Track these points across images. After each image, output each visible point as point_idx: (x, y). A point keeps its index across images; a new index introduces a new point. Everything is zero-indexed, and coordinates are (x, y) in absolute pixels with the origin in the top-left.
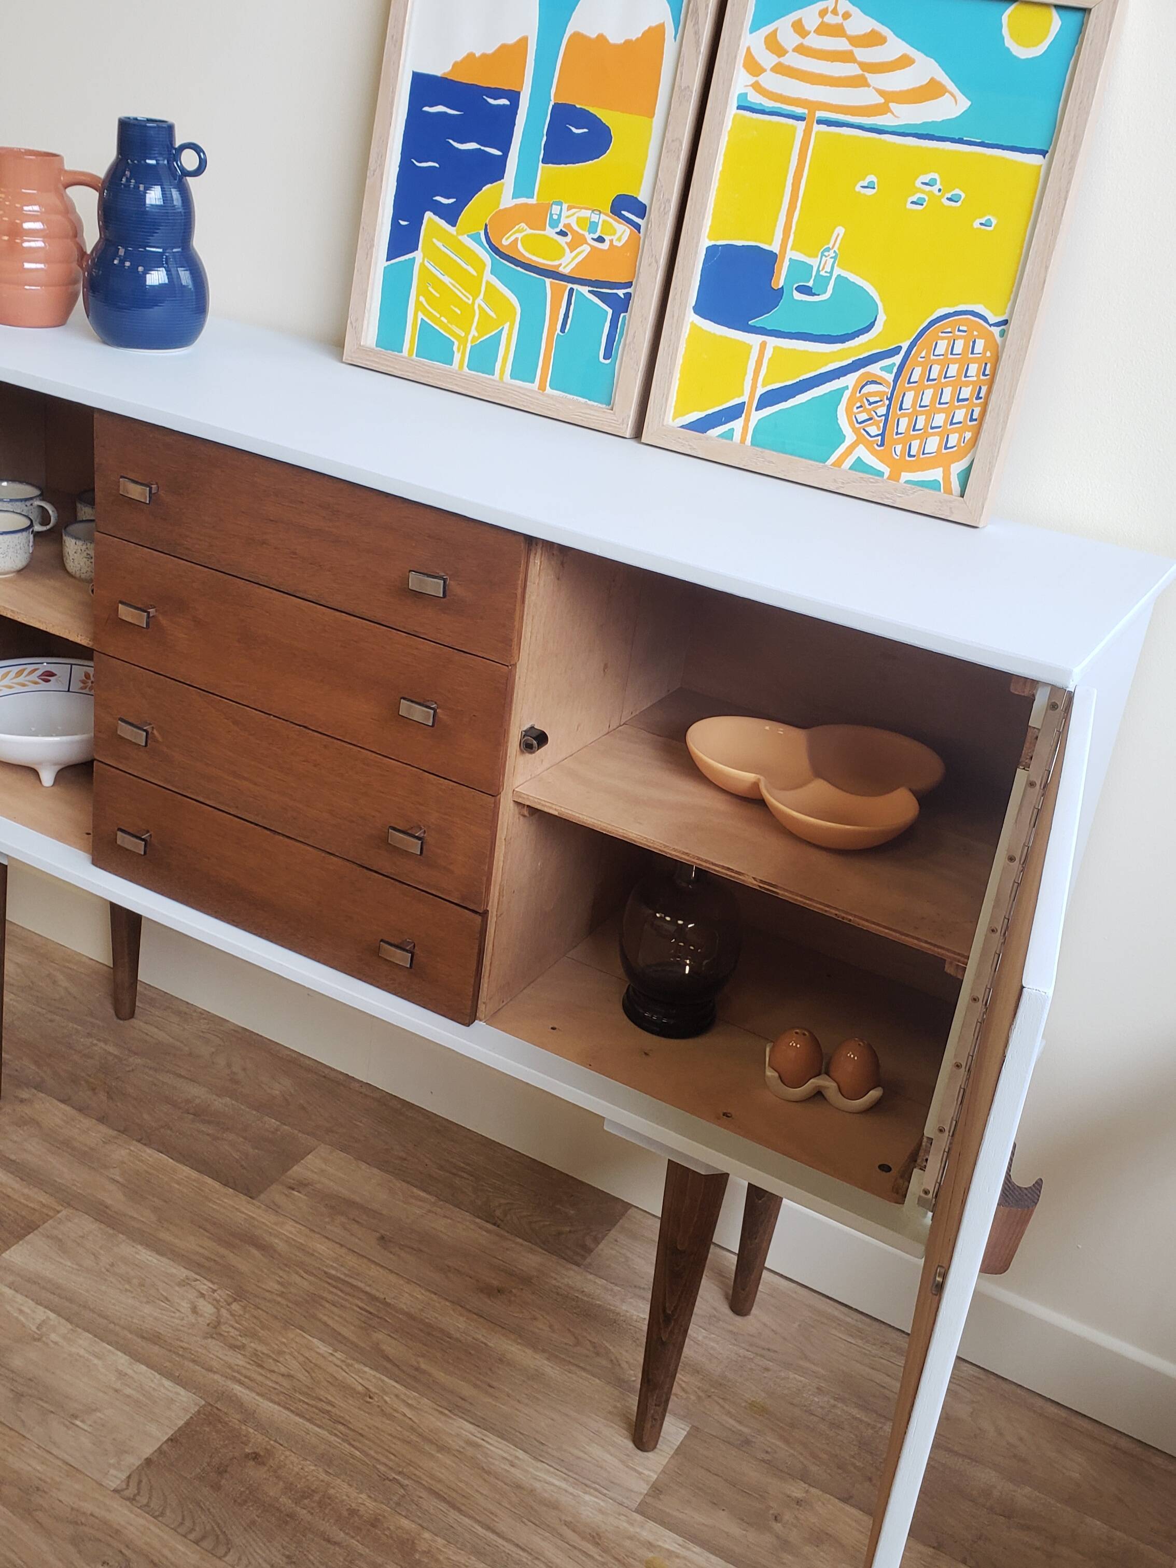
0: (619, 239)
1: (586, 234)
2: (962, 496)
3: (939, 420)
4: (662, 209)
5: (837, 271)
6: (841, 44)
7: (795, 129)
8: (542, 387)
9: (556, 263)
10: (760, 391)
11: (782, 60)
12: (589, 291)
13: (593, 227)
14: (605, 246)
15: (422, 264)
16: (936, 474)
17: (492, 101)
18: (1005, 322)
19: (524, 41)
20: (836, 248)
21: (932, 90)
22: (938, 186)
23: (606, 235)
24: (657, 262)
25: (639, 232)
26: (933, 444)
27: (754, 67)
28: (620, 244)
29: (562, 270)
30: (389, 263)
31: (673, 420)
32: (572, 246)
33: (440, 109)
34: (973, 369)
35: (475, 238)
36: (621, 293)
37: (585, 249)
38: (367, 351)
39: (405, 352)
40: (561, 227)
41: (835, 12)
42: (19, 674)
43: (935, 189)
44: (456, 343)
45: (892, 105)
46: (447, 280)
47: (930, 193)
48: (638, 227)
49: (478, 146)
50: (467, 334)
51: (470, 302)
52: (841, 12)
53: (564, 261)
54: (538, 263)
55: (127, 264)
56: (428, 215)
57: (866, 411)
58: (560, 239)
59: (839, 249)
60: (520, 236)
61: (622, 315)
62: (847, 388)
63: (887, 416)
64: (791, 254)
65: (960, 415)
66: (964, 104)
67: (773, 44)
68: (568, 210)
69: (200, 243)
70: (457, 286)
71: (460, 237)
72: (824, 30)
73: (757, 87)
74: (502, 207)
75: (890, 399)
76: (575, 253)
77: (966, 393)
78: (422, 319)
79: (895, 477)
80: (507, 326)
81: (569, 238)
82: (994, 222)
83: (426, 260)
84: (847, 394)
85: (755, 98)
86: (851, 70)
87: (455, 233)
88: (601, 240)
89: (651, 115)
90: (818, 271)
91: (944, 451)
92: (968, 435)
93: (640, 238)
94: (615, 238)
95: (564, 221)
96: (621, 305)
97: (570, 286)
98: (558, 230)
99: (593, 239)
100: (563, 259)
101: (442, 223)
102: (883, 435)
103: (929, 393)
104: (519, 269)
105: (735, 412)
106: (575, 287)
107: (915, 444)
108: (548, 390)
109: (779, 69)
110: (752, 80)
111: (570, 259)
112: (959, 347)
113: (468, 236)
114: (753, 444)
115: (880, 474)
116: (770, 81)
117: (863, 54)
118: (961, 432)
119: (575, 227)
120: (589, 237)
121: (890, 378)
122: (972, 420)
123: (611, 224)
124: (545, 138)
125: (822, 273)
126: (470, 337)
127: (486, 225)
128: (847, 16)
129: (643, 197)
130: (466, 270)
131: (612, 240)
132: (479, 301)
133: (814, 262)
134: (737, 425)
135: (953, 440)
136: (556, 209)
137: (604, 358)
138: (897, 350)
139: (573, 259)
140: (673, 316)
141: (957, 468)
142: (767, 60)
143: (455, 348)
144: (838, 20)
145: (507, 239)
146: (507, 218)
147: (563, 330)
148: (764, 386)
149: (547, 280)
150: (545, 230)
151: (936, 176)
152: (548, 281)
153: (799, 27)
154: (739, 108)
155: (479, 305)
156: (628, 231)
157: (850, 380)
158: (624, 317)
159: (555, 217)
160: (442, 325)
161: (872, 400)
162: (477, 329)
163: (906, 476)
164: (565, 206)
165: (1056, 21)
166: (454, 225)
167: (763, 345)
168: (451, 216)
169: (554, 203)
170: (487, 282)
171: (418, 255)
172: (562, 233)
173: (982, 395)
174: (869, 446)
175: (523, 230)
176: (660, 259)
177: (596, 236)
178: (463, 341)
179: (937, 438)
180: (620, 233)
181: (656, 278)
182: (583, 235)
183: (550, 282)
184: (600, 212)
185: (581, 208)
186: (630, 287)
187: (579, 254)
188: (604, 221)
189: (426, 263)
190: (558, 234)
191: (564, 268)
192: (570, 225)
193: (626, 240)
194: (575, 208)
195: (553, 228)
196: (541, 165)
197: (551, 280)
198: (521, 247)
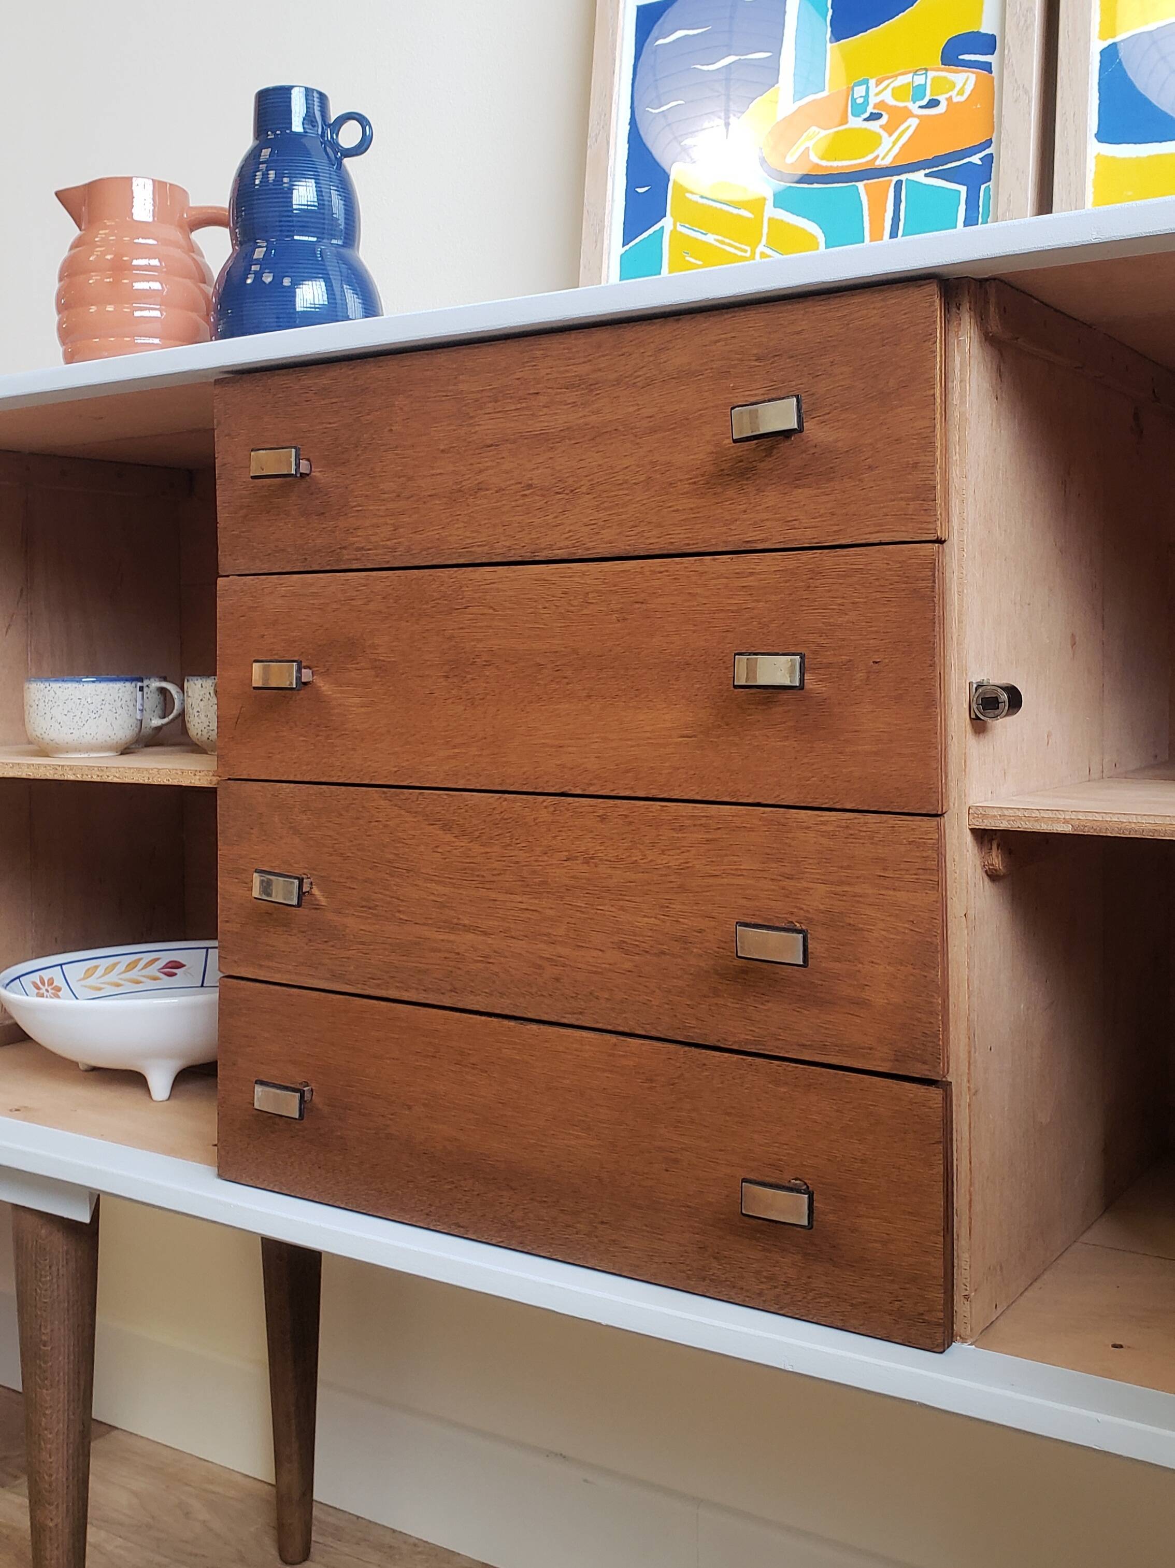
0: (961, 92)
1: (910, 105)
4: (1022, 23)
9: (873, 156)
12: (926, 175)
13: (918, 92)
14: (941, 109)
15: (674, 232)
23: (937, 95)
24: (1027, 92)
25: (991, 72)
28: (962, 99)
29: (879, 163)
30: (628, 247)
32: (890, 129)
33: (680, 34)
36: (976, 159)
37: (913, 123)
40: (870, 109)
42: (131, 967)
46: (711, 238)
48: (987, 67)
49: (737, 58)
51: (747, 255)
53: (881, 151)
54: (842, 167)
58: (874, 125)
60: (810, 143)
61: (983, 187)
68: (877, 85)
74: (780, 118)
76: (897, 134)
81: (884, 120)
83: (679, 224)
88: (933, 103)
93: (993, 78)
94: (955, 93)
95: (873, 100)
96: (979, 176)
97: (895, 179)
98: (867, 115)
99: (921, 107)
100: (880, 148)
104: (815, 186)
106: (903, 177)
111: (891, 145)
119: (891, 102)
120: (914, 107)
123: (945, 78)
124: (830, 12)
127: (759, 148)
129: (987, 27)
130: (738, 215)
131: (951, 97)
132: (761, 248)
136: (860, 91)
139: (894, 143)
140: (1067, 151)
145: (791, 155)
146: (793, 128)
147: (893, 240)
149: (857, 184)
150: (847, 122)
152: (860, 185)
155: (761, 252)
156: (973, 78)
158: (987, 187)
159: (861, 101)
164: (872, 82)
169: (859, 84)
170: (770, 221)
171: (666, 223)
172: (874, 117)
175: (816, 135)
176: (1031, 88)
177: (924, 102)
180: (961, 85)
181: (1030, 114)
182: (906, 107)
183: (865, 185)
184: (926, 70)
185: (896, 76)
186: (990, 146)
187: (903, 132)
188: (933, 79)
189: (679, 228)
190: (866, 120)
191: (883, 159)
192: (882, 102)
193: (972, 91)
194: (888, 78)
195: (859, 116)
196: (829, 45)
197: (866, 182)
198: (813, 158)
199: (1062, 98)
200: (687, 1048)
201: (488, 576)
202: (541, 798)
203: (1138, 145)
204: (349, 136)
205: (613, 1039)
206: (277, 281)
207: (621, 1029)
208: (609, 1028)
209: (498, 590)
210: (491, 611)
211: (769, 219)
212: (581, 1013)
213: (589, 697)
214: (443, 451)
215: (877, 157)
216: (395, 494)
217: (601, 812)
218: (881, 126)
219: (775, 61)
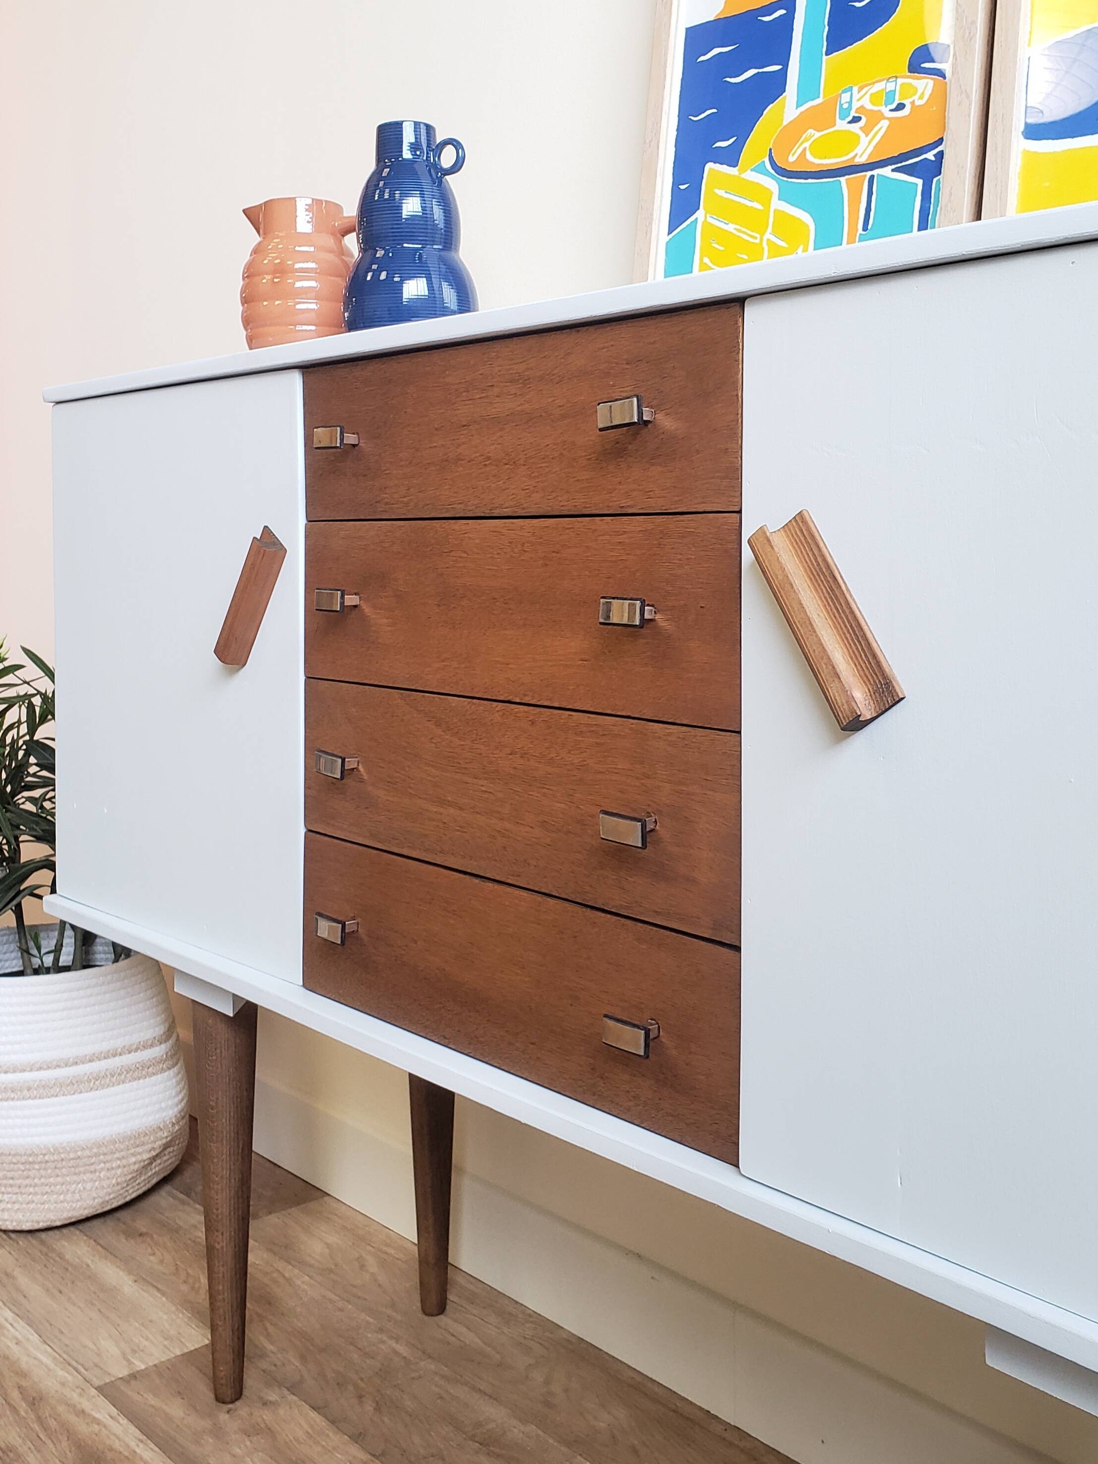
0: (921, 97)
1: (882, 108)
9: (851, 154)
12: (893, 170)
13: (889, 97)
14: (905, 112)
15: (704, 223)
17: (766, 19)
23: (903, 99)
24: (968, 97)
25: (944, 78)
28: (922, 102)
29: (857, 160)
30: (671, 236)
32: (866, 130)
36: (930, 156)
37: (885, 124)
40: (853, 114)
46: (731, 228)
51: (757, 241)
53: (859, 150)
54: (829, 164)
56: (709, 166)
58: (855, 127)
60: (808, 144)
61: (935, 180)
68: (859, 92)
70: (743, 229)
71: (744, 175)
74: (785, 123)
76: (872, 134)
81: (862, 123)
83: (708, 215)
87: (737, 173)
88: (901, 107)
93: (946, 83)
94: (916, 97)
95: (855, 105)
97: (869, 174)
98: (850, 118)
99: (891, 110)
100: (859, 147)
101: (724, 168)
104: (810, 181)
106: (875, 172)
111: (867, 144)
113: (751, 170)
119: (869, 106)
120: (886, 111)
123: (910, 84)
127: (771, 150)
129: (944, 38)
130: (750, 208)
131: (913, 101)
132: (768, 235)
136: (846, 97)
139: (870, 142)
140: (996, 148)
145: (793, 155)
146: (793, 130)
149: (840, 179)
150: (835, 125)
152: (843, 180)
155: (768, 240)
156: (931, 83)
158: (937, 180)
159: (845, 106)
164: (855, 89)
168: (731, 158)
169: (844, 91)
171: (700, 215)
172: (856, 120)
175: (811, 137)
177: (893, 106)
180: (922, 91)
181: (969, 116)
182: (879, 111)
183: (847, 180)
184: (896, 77)
185: (874, 83)
186: (941, 144)
187: (876, 133)
188: (902, 85)
189: (709, 220)
190: (850, 122)
191: (861, 156)
192: (862, 107)
193: (930, 95)
194: (867, 85)
195: (844, 119)
196: (824, 57)
197: (847, 177)
198: (809, 157)
199: (994, 101)
200: (584, 909)
201: (463, 527)
202: (495, 704)
203: (1055, 141)
204: (447, 158)
205: (539, 898)
207: (543, 890)
208: (536, 889)
209: (469, 538)
210: (465, 555)
211: (775, 211)
212: (519, 876)
213: (524, 625)
214: (436, 429)
215: (856, 155)
216: (407, 463)
217: (531, 718)
218: (861, 128)
219: (783, 73)
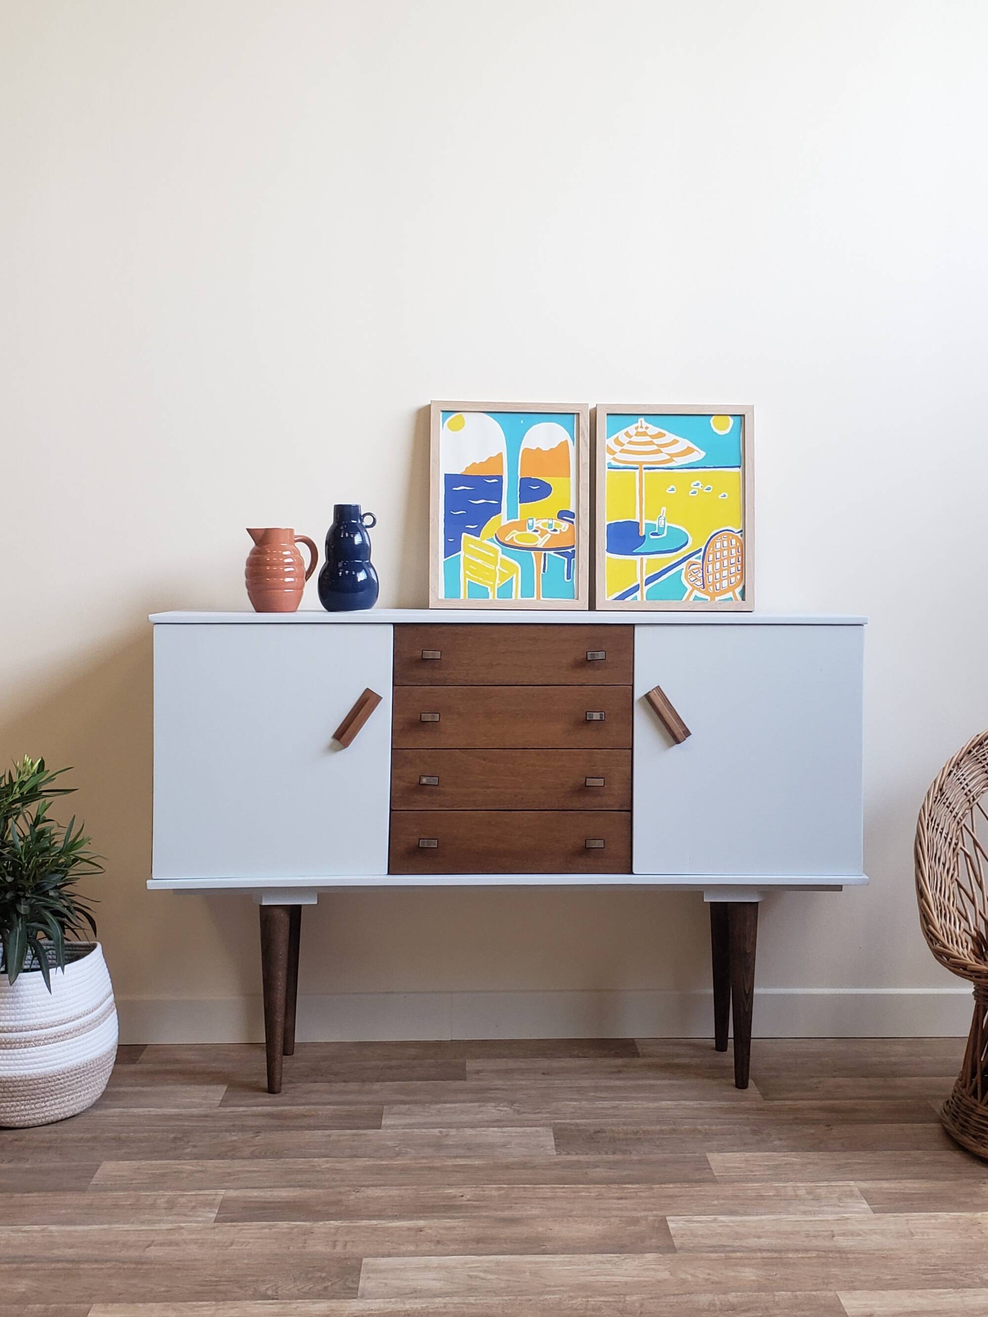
0: (564, 529)
2: (743, 599)
3: (725, 573)
4: (582, 512)
5: (667, 524)
6: (648, 439)
7: (635, 473)
8: (538, 598)
9: (535, 544)
10: (645, 578)
11: (623, 448)
12: (554, 553)
13: (550, 526)
14: (558, 533)
15: (464, 557)
16: (730, 595)
18: (741, 531)
19: (500, 455)
20: (664, 516)
21: (689, 451)
22: (701, 485)
23: (557, 528)
25: (573, 524)
26: (725, 583)
27: (612, 452)
28: (565, 531)
29: (538, 546)
30: (446, 559)
31: (608, 597)
32: (542, 536)
33: (462, 488)
34: (733, 551)
35: (491, 540)
36: (570, 550)
37: (549, 536)
38: (442, 600)
39: (462, 597)
40: (534, 528)
41: (641, 427)
43: (699, 487)
44: (489, 588)
45: (674, 459)
46: (479, 561)
47: (698, 489)
50: (495, 582)
51: (493, 568)
52: (644, 427)
53: (538, 542)
54: (525, 545)
55: (347, 572)
56: (464, 534)
57: (694, 576)
58: (535, 533)
59: (666, 515)
60: (514, 536)
61: (572, 559)
62: (683, 569)
63: (703, 576)
64: (644, 521)
65: (733, 570)
66: (703, 454)
67: (618, 442)
69: (373, 560)
70: (485, 563)
71: (483, 541)
72: (638, 434)
73: (614, 459)
74: (502, 524)
75: (703, 569)
76: (543, 538)
77: (733, 561)
78: (469, 581)
79: (713, 599)
80: (515, 576)
81: (539, 533)
82: (727, 495)
83: (466, 554)
84: (684, 571)
85: (614, 464)
86: (655, 448)
87: (479, 540)
88: (555, 530)
89: (568, 475)
90: (659, 526)
91: (730, 585)
92: (739, 577)
93: (574, 527)
94: (562, 528)
95: (535, 526)
96: (571, 556)
97: (544, 552)
98: (533, 530)
99: (551, 531)
101: (472, 537)
102: (703, 584)
103: (718, 564)
104: (516, 550)
105: (636, 588)
106: (547, 552)
107: (718, 585)
108: (542, 598)
109: (622, 451)
110: (612, 457)
112: (725, 544)
113: (486, 540)
114: (647, 599)
115: (707, 600)
116: (619, 456)
117: (656, 441)
118: (735, 576)
119: (541, 527)
120: (549, 530)
121: (700, 561)
122: (738, 571)
123: (558, 523)
125: (661, 526)
126: (496, 584)
127: (496, 534)
128: (647, 428)
129: (572, 509)
130: (488, 555)
132: (498, 567)
133: (656, 523)
134: (638, 594)
135: (733, 580)
136: (530, 522)
137: (568, 579)
138: (701, 550)
139: (543, 540)
141: (738, 590)
142: (617, 448)
143: (489, 590)
144: (644, 430)
145: (507, 538)
146: (507, 529)
147: (544, 571)
148: (646, 575)
150: (526, 531)
151: (698, 482)
152: (532, 552)
153: (627, 434)
154: (609, 468)
155: (499, 570)
156: (568, 525)
157: (684, 565)
158: (574, 561)
159: (531, 525)
160: (480, 581)
161: (695, 571)
162: (499, 579)
163: (717, 599)
164: (535, 520)
165: (731, 420)
166: (479, 536)
167: (642, 559)
168: (476, 532)
169: (529, 519)
170: (501, 559)
171: (462, 553)
172: (536, 531)
173: (740, 560)
174: (698, 590)
175: (515, 533)
176: (586, 532)
177: (552, 529)
178: (493, 587)
179: (726, 581)
180: (564, 526)
181: (586, 541)
182: (546, 530)
184: (552, 519)
185: (542, 518)
186: (573, 548)
187: (546, 538)
188: (555, 522)
189: (467, 556)
192: (538, 527)
193: (568, 529)
194: (539, 519)
195: (530, 530)
196: (519, 504)
197: (534, 551)
198: (515, 540)
202: (518, 750)
204: (368, 521)
206: (350, 573)
210: (500, 699)
213: (534, 722)
214: (485, 653)
216: (467, 664)
217: (537, 753)
219: (499, 505)
